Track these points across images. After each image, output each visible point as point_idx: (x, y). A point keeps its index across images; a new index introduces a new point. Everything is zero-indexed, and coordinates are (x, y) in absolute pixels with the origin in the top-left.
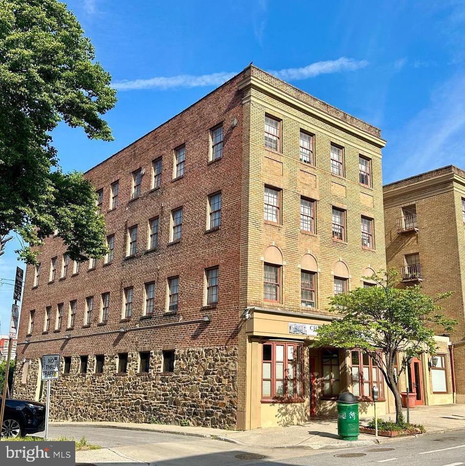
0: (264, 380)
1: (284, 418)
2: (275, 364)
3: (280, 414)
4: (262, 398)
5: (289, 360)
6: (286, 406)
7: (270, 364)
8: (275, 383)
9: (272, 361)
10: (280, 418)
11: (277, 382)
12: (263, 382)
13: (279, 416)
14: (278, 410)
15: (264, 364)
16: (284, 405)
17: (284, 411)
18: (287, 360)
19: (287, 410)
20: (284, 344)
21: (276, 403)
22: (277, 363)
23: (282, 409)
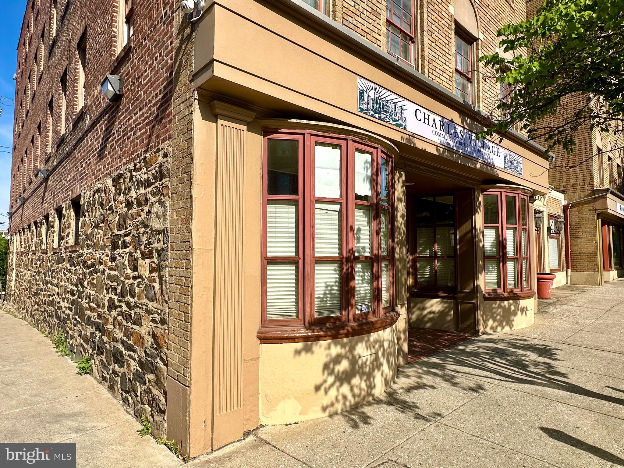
0: (274, 261)
1: (345, 389)
2: (312, 209)
3: (331, 379)
4: (265, 322)
5: (358, 197)
6: (352, 349)
7: (291, 209)
8: (313, 270)
9: (299, 197)
10: (333, 392)
11: (317, 267)
12: (269, 267)
13: (327, 385)
14: (326, 367)
15: (271, 208)
16: (343, 346)
17: (344, 365)
18: (351, 198)
19: (354, 361)
20: (343, 143)
21: (317, 338)
22: (317, 206)
23: (337, 360)
